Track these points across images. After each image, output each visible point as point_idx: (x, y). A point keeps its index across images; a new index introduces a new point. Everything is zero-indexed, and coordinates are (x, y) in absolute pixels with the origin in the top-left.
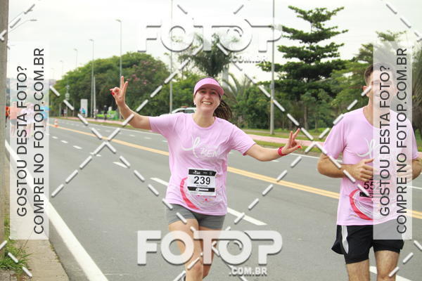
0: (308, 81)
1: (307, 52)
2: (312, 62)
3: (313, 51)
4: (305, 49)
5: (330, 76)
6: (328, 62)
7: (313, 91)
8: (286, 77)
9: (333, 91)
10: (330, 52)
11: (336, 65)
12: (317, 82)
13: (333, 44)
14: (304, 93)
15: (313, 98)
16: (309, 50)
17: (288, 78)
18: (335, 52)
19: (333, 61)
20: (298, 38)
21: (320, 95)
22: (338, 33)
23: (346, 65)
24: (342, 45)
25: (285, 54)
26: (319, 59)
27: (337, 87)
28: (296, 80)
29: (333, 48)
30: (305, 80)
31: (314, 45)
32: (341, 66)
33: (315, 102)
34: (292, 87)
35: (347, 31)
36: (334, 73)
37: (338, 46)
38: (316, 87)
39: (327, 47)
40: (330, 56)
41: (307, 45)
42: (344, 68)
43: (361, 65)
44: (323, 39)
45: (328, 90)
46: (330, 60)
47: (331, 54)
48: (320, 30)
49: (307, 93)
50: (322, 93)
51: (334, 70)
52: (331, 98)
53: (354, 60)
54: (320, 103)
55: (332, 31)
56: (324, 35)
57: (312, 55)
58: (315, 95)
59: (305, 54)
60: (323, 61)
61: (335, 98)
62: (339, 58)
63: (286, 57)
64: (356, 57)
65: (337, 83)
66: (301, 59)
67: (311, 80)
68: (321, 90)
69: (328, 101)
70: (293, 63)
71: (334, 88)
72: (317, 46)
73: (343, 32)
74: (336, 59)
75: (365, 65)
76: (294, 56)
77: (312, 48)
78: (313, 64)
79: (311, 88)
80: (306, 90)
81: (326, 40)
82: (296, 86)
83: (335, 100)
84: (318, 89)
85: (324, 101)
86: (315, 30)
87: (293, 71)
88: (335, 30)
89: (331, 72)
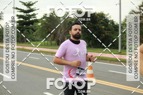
0: (26, 26)
1: (25, 16)
2: (27, 20)
3: (27, 16)
4: (25, 15)
5: (33, 25)
6: (33, 20)
7: (28, 30)
8: (18, 25)
9: (34, 30)
10: (33, 16)
11: (35, 21)
12: (29, 27)
13: (34, 14)
14: (24, 30)
15: (28, 32)
16: (26, 16)
17: (19, 25)
18: (35, 16)
19: (34, 20)
20: (22, 12)
21: (30, 31)
22: (36, 10)
23: (38, 21)
24: (37, 14)
25: (18, 17)
26: (29, 19)
27: (35, 28)
28: (22, 26)
29: (34, 15)
30: (25, 26)
31: (28, 14)
32: (37, 21)
33: (28, 33)
34: (20, 29)
35: (39, 9)
36: (35, 23)
37: (36, 14)
38: (29, 28)
39: (32, 15)
40: (33, 18)
41: (25, 14)
42: (38, 22)
43: (44, 21)
44: (31, 12)
45: (32, 29)
46: (33, 19)
47: (33, 17)
48: (30, 9)
49: (26, 30)
50: (30, 30)
51: (34, 23)
52: (34, 32)
53: (41, 19)
54: (30, 34)
55: (34, 9)
56: (31, 10)
57: (27, 17)
58: (28, 31)
59: (25, 17)
60: (31, 19)
61: (35, 32)
62: (36, 18)
63: (18, 18)
64: (42, 18)
65: (35, 27)
66: (23, 19)
67: (27, 26)
68: (30, 29)
69: (33, 33)
70: (21, 20)
71: (34, 29)
72: (29, 15)
73: (38, 9)
74: (35, 19)
75: (45, 21)
76: (21, 18)
77: (27, 15)
78: (27, 21)
79: (27, 29)
80: (25, 29)
81: (32, 12)
82: (22, 28)
83: (35, 33)
84: (29, 29)
85: (31, 33)
86: (28, 9)
87: (21, 23)
88: (35, 9)
89: (33, 23)
